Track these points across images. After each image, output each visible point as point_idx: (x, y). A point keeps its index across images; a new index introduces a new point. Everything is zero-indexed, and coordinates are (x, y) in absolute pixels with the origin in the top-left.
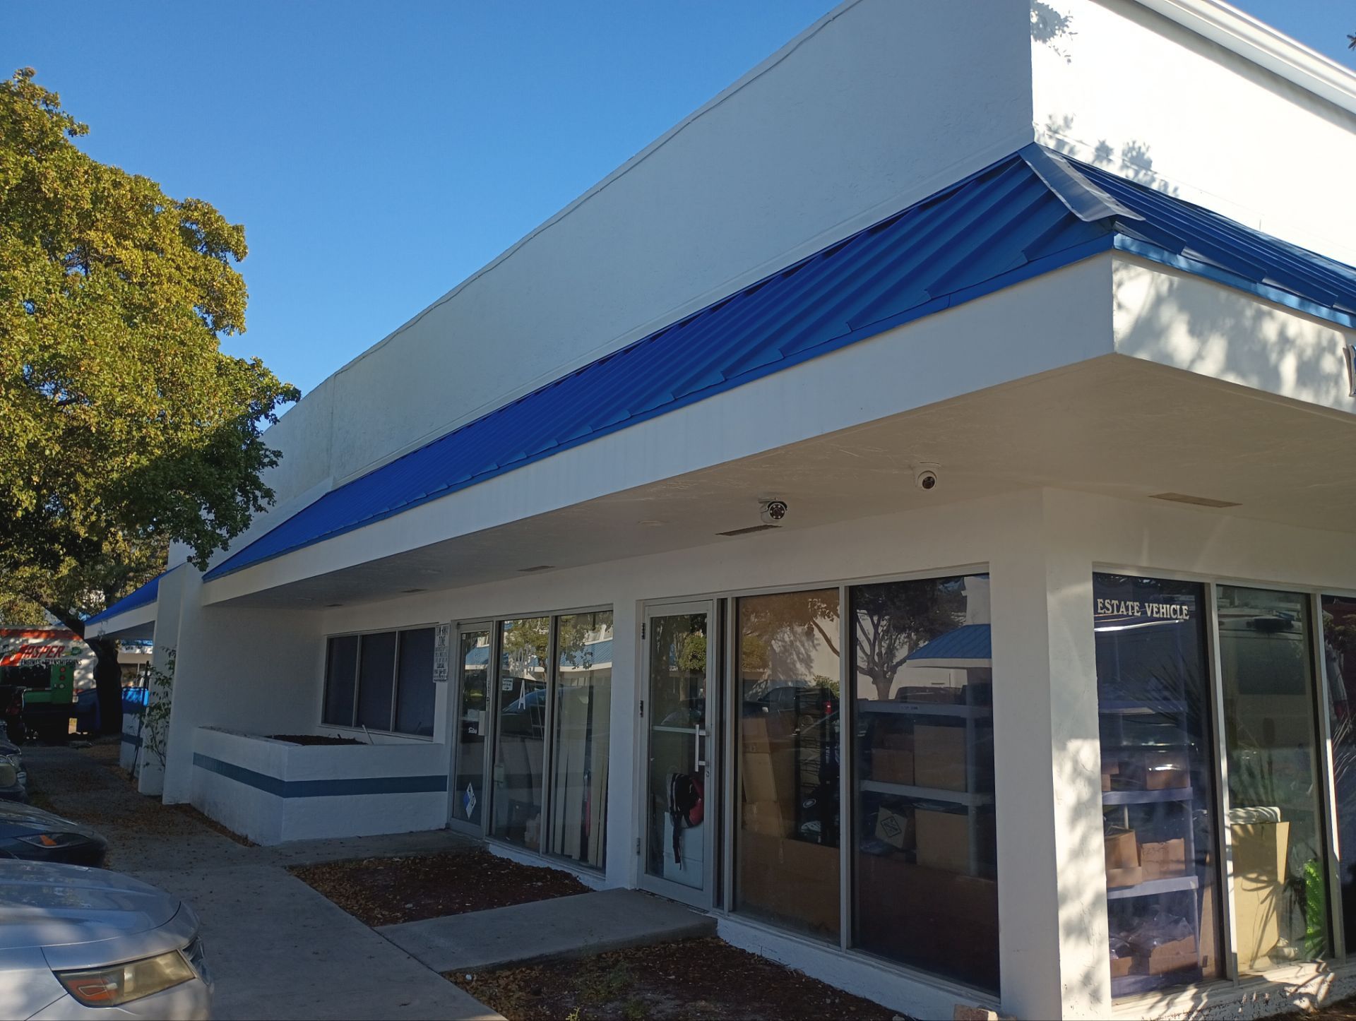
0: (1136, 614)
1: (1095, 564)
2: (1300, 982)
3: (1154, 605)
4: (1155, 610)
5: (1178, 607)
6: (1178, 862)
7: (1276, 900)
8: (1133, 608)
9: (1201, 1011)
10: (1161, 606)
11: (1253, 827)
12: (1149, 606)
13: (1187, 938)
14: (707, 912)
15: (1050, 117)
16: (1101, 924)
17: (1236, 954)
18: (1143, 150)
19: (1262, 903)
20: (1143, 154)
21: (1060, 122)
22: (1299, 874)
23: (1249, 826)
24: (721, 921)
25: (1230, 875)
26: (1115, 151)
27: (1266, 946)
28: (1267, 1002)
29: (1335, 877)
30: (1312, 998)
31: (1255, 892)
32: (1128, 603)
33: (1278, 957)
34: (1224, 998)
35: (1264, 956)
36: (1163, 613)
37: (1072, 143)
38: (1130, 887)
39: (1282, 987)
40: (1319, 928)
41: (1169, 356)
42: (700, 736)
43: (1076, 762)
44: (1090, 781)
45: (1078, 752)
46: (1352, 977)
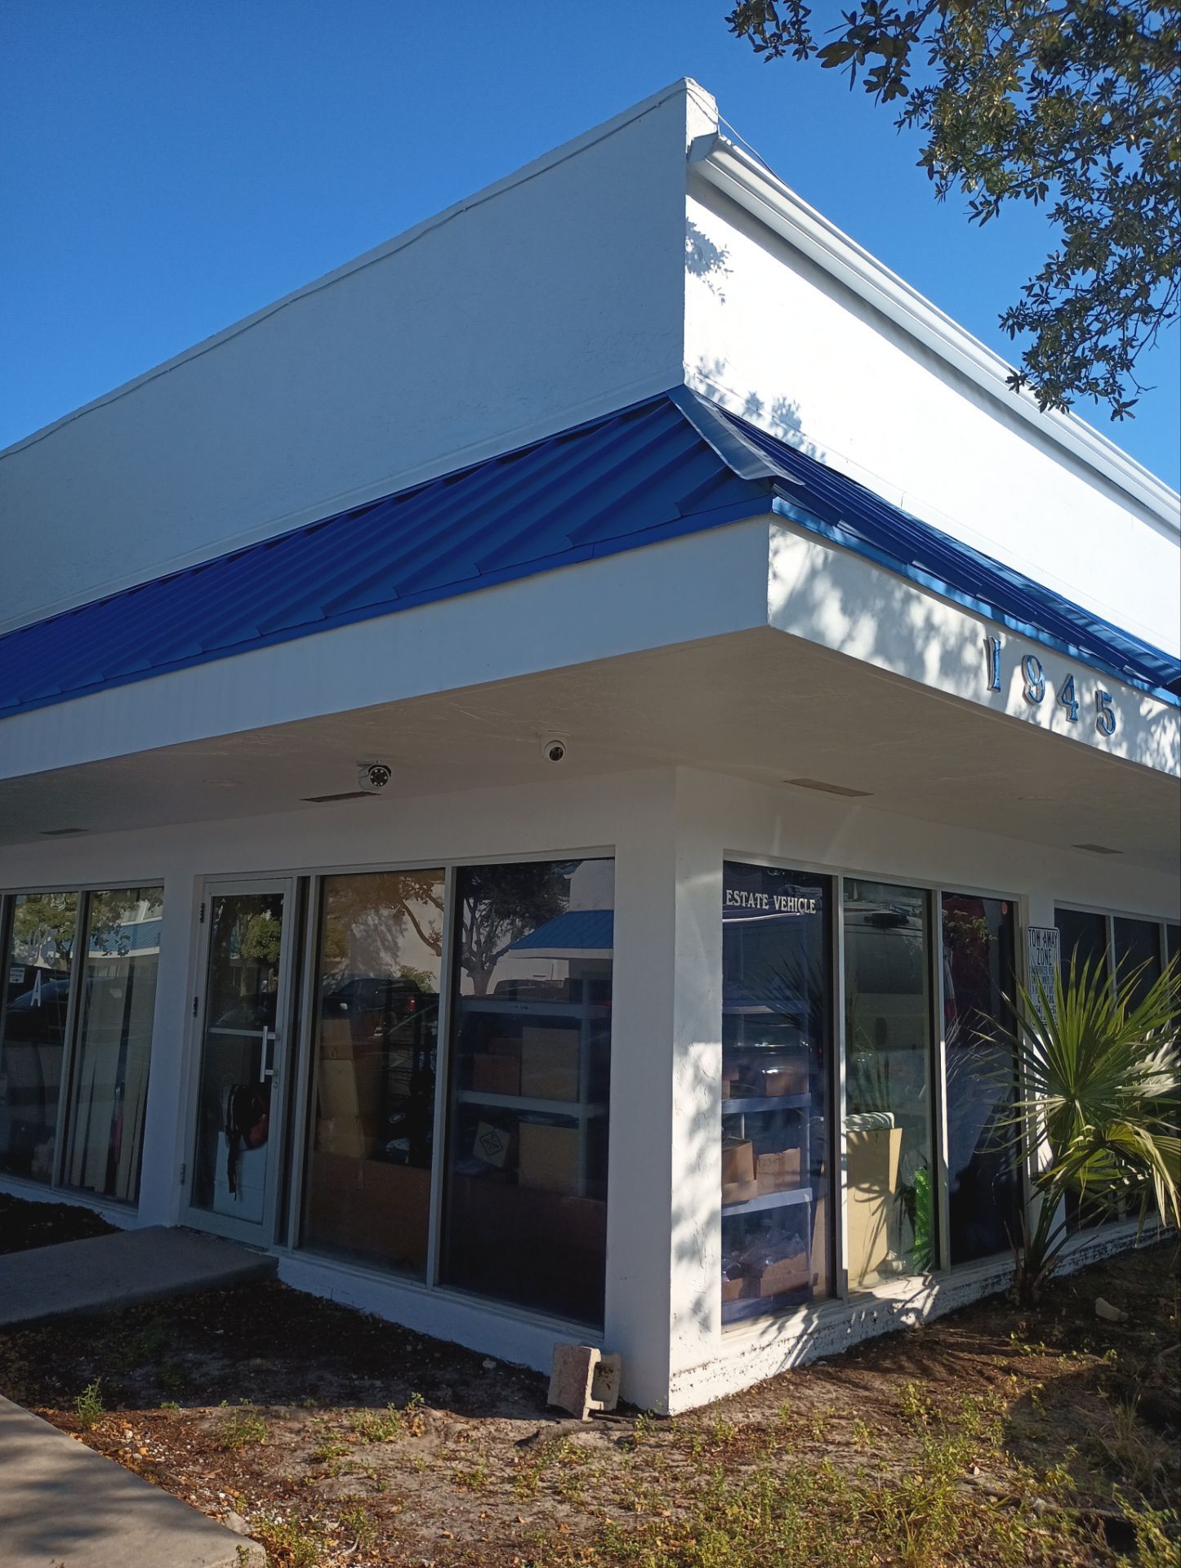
0: (764, 907)
1: (726, 852)
2: (907, 1297)
3: (783, 898)
4: (783, 903)
5: (806, 900)
6: (794, 1173)
7: (887, 1211)
8: (761, 899)
9: (811, 1334)
10: (788, 898)
11: (868, 1135)
12: (777, 898)
13: (799, 1256)
14: (267, 1250)
15: (702, 359)
16: (714, 1245)
17: (846, 1271)
18: (793, 408)
19: (873, 1214)
20: (793, 413)
21: (712, 366)
22: (910, 1183)
23: (864, 1133)
24: (282, 1260)
25: (844, 1186)
26: (765, 406)
27: (876, 1261)
28: (875, 1320)
29: (944, 1184)
30: (918, 1312)
31: (867, 1203)
32: (756, 895)
33: (886, 1272)
34: (834, 1319)
35: (874, 1270)
36: (790, 906)
37: (723, 391)
38: (745, 1202)
39: (889, 1303)
40: (926, 1239)
41: (821, 634)
42: (268, 1040)
43: (697, 1068)
44: (711, 1089)
45: (699, 1057)
46: (955, 1289)
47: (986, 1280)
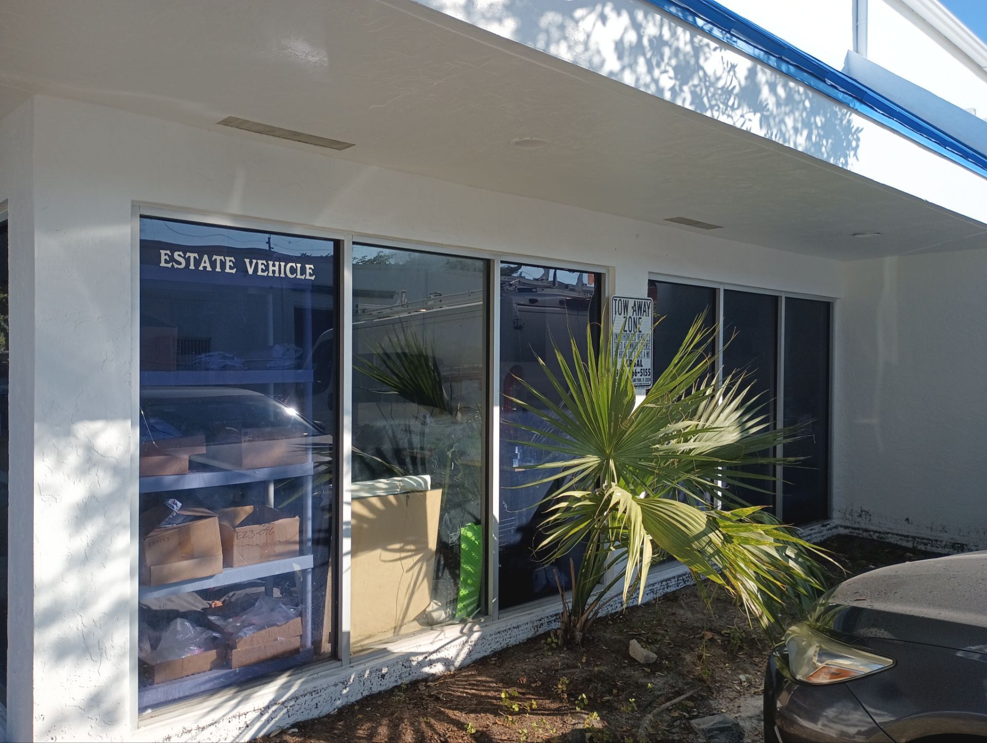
0: (228, 270)
2: (431, 648)
3: (260, 262)
4: (260, 267)
5: (299, 265)
7: (427, 566)
8: (223, 265)
9: (283, 703)
10: (271, 263)
11: (397, 499)
12: (251, 263)
13: (291, 622)
17: (349, 633)
19: (408, 571)
22: (454, 539)
23: (391, 498)
25: (347, 554)
27: (414, 612)
28: (383, 676)
29: (494, 537)
30: (447, 662)
31: (399, 562)
32: (215, 257)
33: (428, 622)
34: (320, 683)
36: (274, 272)
39: (406, 658)
40: (473, 589)
43: (89, 448)
44: (116, 470)
45: (95, 434)
46: (499, 632)
47: (540, 620)
